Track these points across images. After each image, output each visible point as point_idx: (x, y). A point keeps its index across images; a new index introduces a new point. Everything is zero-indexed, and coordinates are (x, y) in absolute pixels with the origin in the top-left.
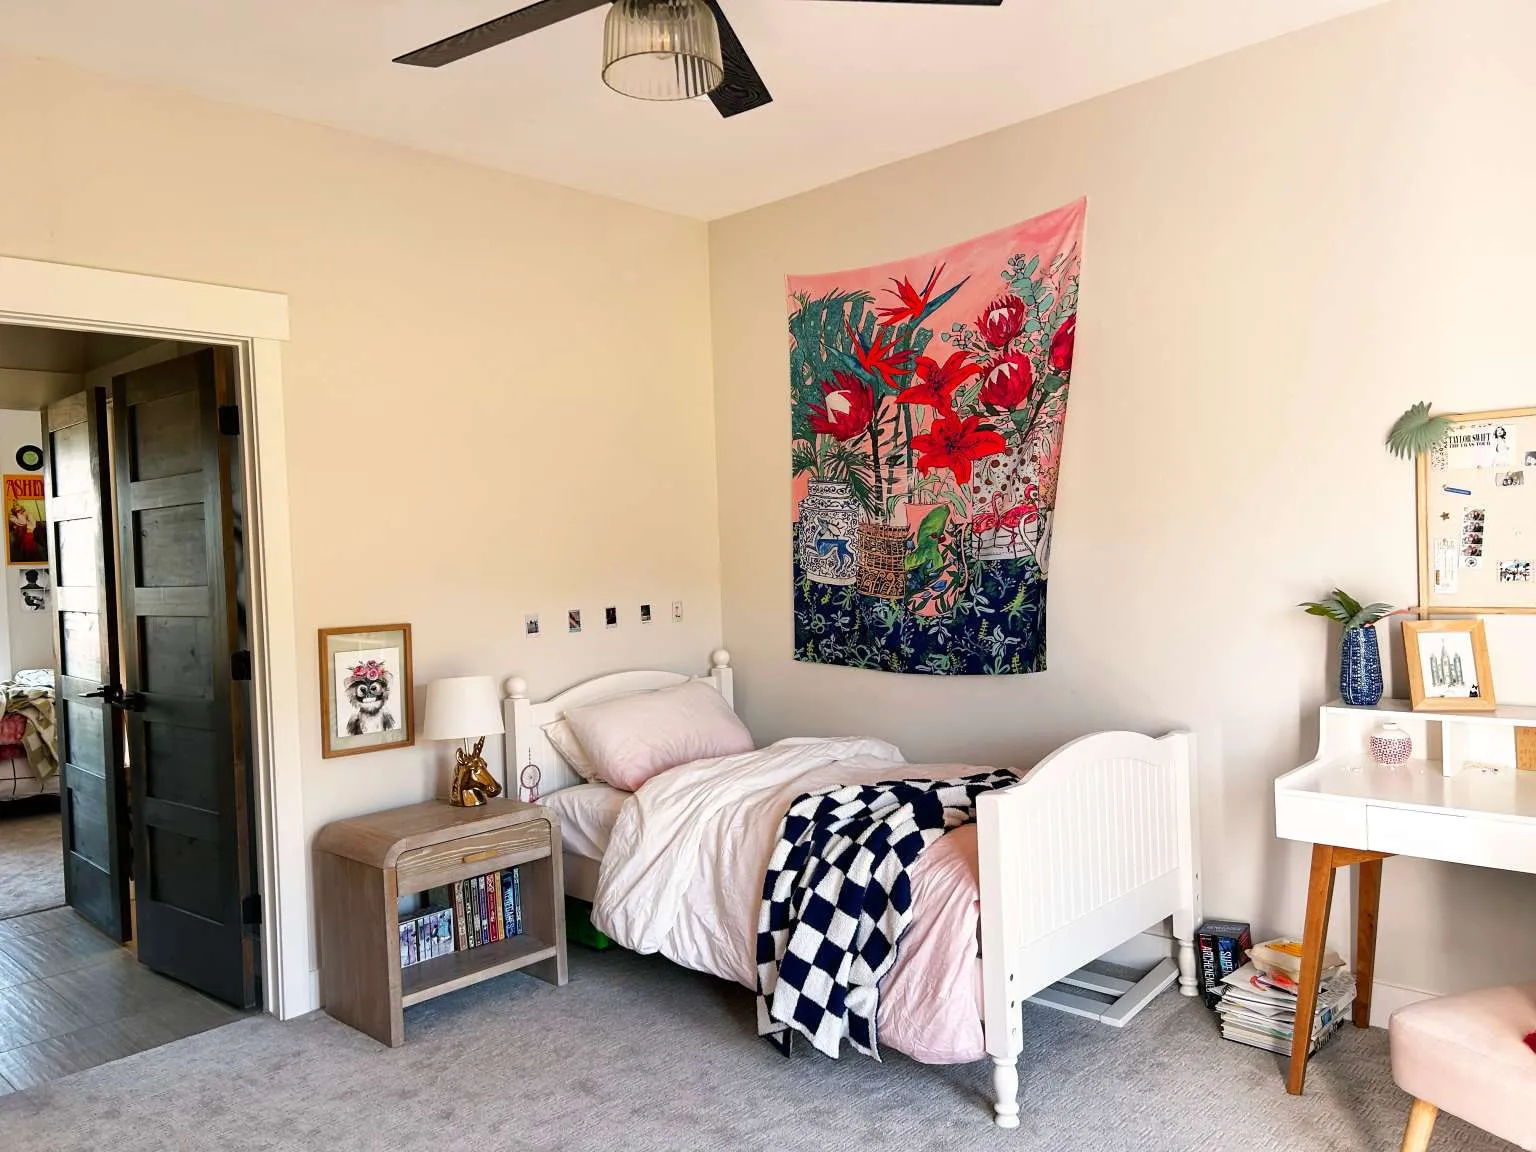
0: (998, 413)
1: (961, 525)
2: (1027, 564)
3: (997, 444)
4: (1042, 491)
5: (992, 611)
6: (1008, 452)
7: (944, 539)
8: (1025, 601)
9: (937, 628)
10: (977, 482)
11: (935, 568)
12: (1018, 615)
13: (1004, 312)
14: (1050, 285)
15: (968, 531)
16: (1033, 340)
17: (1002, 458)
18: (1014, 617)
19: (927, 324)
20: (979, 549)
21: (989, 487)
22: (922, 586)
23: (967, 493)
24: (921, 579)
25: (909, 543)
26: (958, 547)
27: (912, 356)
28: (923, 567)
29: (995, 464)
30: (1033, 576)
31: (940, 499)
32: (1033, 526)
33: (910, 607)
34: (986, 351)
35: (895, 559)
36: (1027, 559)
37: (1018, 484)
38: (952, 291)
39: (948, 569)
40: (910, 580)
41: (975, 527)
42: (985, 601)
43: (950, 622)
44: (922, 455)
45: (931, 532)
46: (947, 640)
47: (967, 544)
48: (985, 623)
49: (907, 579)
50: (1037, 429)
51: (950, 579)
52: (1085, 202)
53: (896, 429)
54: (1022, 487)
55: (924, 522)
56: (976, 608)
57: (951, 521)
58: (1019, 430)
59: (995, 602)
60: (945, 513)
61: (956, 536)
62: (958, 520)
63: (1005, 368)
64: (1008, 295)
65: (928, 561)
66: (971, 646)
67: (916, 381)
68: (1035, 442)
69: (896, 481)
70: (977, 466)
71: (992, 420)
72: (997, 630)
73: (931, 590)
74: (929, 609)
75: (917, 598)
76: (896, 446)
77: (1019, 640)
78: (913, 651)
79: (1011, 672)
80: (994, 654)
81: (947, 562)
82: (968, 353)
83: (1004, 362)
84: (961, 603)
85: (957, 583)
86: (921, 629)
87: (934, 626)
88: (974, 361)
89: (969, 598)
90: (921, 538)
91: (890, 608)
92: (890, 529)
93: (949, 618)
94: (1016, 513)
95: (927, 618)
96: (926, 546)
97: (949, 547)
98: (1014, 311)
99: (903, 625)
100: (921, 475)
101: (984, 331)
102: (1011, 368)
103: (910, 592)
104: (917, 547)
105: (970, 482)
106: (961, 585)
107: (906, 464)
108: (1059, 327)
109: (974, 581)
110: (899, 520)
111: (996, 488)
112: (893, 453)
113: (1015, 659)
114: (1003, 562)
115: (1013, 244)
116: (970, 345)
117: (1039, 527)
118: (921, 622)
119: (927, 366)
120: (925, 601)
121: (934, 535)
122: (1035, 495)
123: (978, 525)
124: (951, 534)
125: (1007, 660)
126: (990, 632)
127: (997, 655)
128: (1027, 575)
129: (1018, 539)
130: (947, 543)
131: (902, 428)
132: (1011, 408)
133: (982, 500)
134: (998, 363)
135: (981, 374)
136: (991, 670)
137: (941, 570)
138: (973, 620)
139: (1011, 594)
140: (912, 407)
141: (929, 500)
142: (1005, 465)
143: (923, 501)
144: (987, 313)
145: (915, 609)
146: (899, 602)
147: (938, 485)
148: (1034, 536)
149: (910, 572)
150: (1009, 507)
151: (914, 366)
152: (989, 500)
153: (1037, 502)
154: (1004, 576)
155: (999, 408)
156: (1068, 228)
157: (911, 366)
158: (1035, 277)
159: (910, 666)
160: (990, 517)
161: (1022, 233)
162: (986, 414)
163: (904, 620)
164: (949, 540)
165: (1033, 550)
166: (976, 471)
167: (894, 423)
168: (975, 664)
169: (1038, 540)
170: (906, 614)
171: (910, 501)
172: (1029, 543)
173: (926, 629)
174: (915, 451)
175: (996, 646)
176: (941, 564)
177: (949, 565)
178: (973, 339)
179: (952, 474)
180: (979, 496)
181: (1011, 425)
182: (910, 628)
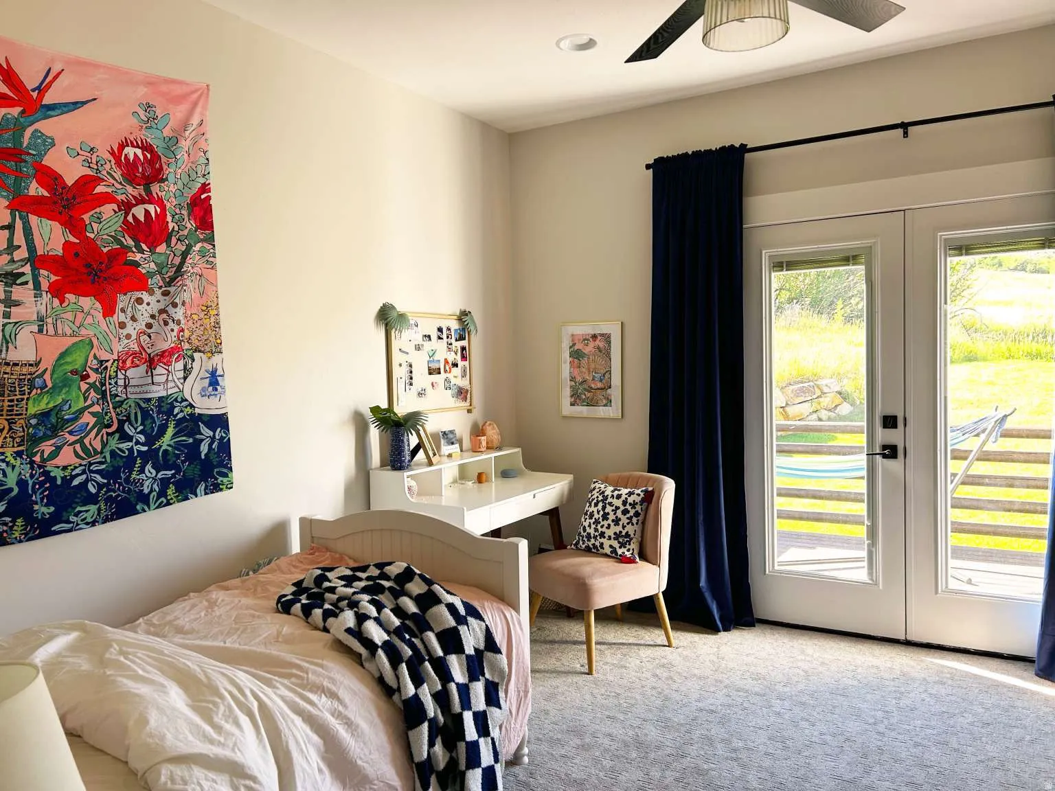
0: (142, 252)
1: (107, 361)
2: (176, 400)
3: (141, 283)
4: (187, 334)
5: (145, 449)
6: (151, 292)
7: (88, 376)
8: (174, 436)
9: (84, 477)
10: (122, 317)
11: (73, 410)
12: (170, 449)
13: (139, 152)
14: (185, 144)
15: (114, 369)
16: (172, 191)
17: (145, 296)
18: (166, 451)
19: (47, 126)
20: (125, 387)
21: (135, 324)
22: (54, 431)
23: (112, 327)
24: (52, 423)
25: (38, 382)
26: (103, 384)
27: (27, 158)
28: (58, 409)
29: (139, 301)
30: (182, 411)
31: (83, 332)
32: (180, 365)
33: (37, 459)
34: (121, 183)
35: (9, 401)
36: (175, 395)
37: (171, 324)
38: (76, 105)
39: (90, 410)
40: (35, 427)
41: (121, 363)
42: (142, 438)
43: (103, 467)
44: (53, 278)
45: (70, 368)
46: (100, 486)
47: (113, 382)
48: (139, 461)
49: (29, 426)
50: (185, 277)
51: (92, 420)
52: (208, 89)
53: (10, 240)
54: (176, 328)
55: (63, 355)
56: (135, 448)
57: (95, 357)
58: (160, 273)
59: (151, 440)
60: (88, 347)
61: (101, 374)
62: (104, 356)
63: (151, 208)
64: (143, 137)
65: (65, 402)
66: (124, 488)
67: (34, 189)
68: (185, 288)
69: (17, 304)
70: (123, 301)
71: (138, 257)
72: (149, 467)
73: (67, 435)
74: (67, 457)
75: (47, 447)
76: (12, 261)
77: (173, 472)
78: (52, 509)
79: (168, 504)
80: (146, 491)
81: (89, 402)
82: (103, 180)
83: (150, 203)
84: (114, 443)
85: (102, 424)
86: (59, 482)
87: (78, 475)
88: (109, 190)
89: (125, 437)
90: (55, 376)
91: (8, 464)
92: (7, 364)
93: (101, 463)
94: (171, 352)
95: (65, 468)
96: (64, 384)
97: (92, 386)
98: (149, 156)
99: (30, 482)
100: (56, 302)
101: (118, 163)
102: (156, 211)
103: (35, 440)
104: (50, 385)
105: (116, 315)
106: (109, 426)
107: (31, 285)
108: (195, 190)
109: (128, 419)
110: (24, 349)
111: (141, 325)
112: (9, 268)
113: (171, 491)
114: (161, 399)
115: (142, 91)
116: (104, 173)
117: (185, 366)
118: (58, 474)
119: (48, 177)
120: (59, 449)
121: (74, 372)
122: (182, 336)
123: (124, 362)
124: (96, 371)
125: (162, 493)
126: (142, 471)
127: (151, 491)
128: (176, 411)
129: (170, 378)
130: (90, 380)
131: (19, 239)
132: (153, 246)
133: (128, 336)
134: (141, 201)
135: (119, 206)
136: (146, 508)
137: (81, 411)
138: (130, 461)
139: (162, 430)
140: (33, 219)
141: (69, 332)
142: (148, 304)
143: (60, 331)
144: (122, 147)
145: (44, 460)
146: (19, 454)
147: (80, 316)
148: (181, 374)
149: (35, 416)
150: (166, 346)
151: (32, 171)
152: (134, 337)
153: (182, 343)
154: (158, 413)
155: (144, 247)
156: (195, 104)
157: (27, 169)
158: (167, 132)
159: (43, 529)
160: (134, 354)
161: (152, 82)
162: (134, 249)
163: (32, 476)
164: (94, 377)
165: (181, 387)
166: (120, 305)
167: (7, 231)
168: (124, 508)
169: (185, 378)
170: (32, 468)
171: (40, 331)
172: (176, 380)
173: (67, 481)
174: (44, 272)
175: (147, 483)
176: (81, 404)
177: (93, 404)
178: (107, 167)
179: (98, 305)
180: (125, 332)
181: (152, 265)
182: (42, 484)
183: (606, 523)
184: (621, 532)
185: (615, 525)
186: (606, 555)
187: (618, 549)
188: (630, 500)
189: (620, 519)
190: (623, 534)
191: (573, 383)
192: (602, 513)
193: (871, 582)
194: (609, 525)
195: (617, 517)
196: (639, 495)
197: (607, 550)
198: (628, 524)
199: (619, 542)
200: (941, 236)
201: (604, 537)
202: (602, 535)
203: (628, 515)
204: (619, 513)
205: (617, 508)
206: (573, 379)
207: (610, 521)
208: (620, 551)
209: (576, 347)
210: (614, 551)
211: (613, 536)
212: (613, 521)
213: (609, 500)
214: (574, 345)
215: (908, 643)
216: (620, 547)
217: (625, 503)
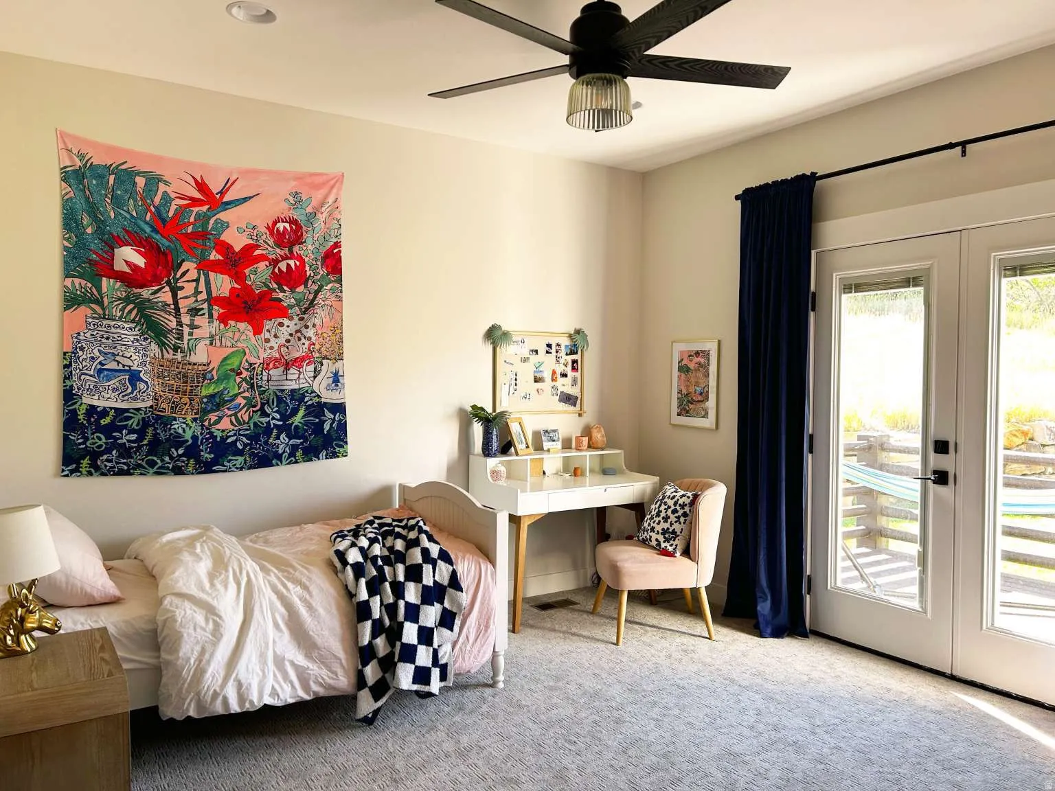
0: (284, 291)
1: (255, 364)
2: (307, 392)
3: (283, 312)
4: (317, 347)
5: (281, 423)
6: (291, 318)
7: (241, 373)
8: (305, 416)
9: (235, 438)
10: (267, 335)
11: (231, 394)
12: (300, 425)
13: (287, 226)
14: (321, 217)
15: (260, 369)
16: (309, 250)
17: (286, 321)
18: (296, 426)
19: (223, 216)
20: (268, 381)
21: (277, 340)
22: (218, 407)
23: (259, 342)
24: (217, 402)
25: (209, 376)
26: (252, 379)
27: (211, 237)
28: (221, 393)
29: (281, 324)
30: (311, 400)
31: (239, 344)
32: (311, 368)
33: (206, 423)
34: (273, 247)
35: (191, 386)
36: (307, 389)
37: (303, 340)
38: (245, 200)
39: (242, 395)
40: (205, 403)
41: (266, 365)
42: (278, 416)
43: (248, 432)
44: (221, 311)
45: (229, 367)
46: (245, 445)
47: (259, 377)
48: (275, 431)
49: (202, 402)
50: (316, 307)
51: (243, 402)
52: (343, 176)
53: (196, 288)
54: (307, 343)
55: (225, 359)
56: (271, 422)
57: (247, 361)
58: (298, 305)
59: (284, 418)
60: (242, 355)
61: (251, 372)
62: (253, 360)
63: (292, 263)
64: (290, 215)
65: (225, 389)
66: (263, 448)
67: (214, 256)
68: (315, 315)
69: (198, 327)
70: (268, 325)
71: (281, 295)
72: (283, 436)
73: (226, 410)
74: (225, 424)
75: (213, 417)
76: (197, 301)
77: (302, 441)
78: (212, 456)
79: (296, 462)
80: (280, 452)
81: (242, 390)
82: (260, 246)
83: (291, 259)
84: (256, 418)
85: (250, 404)
86: (218, 439)
87: (231, 436)
88: (264, 252)
89: (265, 414)
90: (220, 372)
91: (187, 425)
92: (190, 364)
93: (246, 430)
94: (302, 359)
95: (223, 431)
96: (225, 377)
97: (244, 379)
98: (294, 227)
99: (200, 438)
100: (222, 326)
101: (272, 234)
102: (295, 264)
103: (206, 412)
104: (216, 378)
105: (262, 335)
106: (255, 406)
107: (207, 316)
108: (328, 247)
109: (268, 403)
110: (200, 355)
111: (282, 340)
112: (193, 306)
113: (299, 454)
114: (293, 391)
115: (293, 183)
116: (262, 241)
117: (315, 369)
118: (218, 434)
119: (224, 248)
120: (220, 418)
121: (232, 370)
122: (313, 348)
123: (268, 365)
124: (247, 370)
125: (292, 454)
126: (278, 438)
127: (284, 452)
128: (306, 399)
129: (302, 376)
130: (243, 376)
131: (202, 287)
132: (293, 289)
133: (271, 348)
134: (285, 258)
135: (270, 263)
136: (279, 463)
137: (236, 395)
138: (268, 430)
139: (295, 412)
140: (212, 275)
141: (229, 344)
142: (288, 326)
143: (224, 344)
144: (275, 223)
145: (210, 425)
146: (195, 420)
147: (237, 334)
148: (312, 374)
149: (206, 397)
150: (298, 355)
151: (212, 245)
152: (276, 348)
153: (313, 353)
154: (291, 400)
155: (286, 288)
156: (332, 187)
157: (210, 244)
158: (309, 210)
159: (207, 468)
160: (276, 359)
161: (299, 178)
162: (277, 290)
163: (201, 434)
164: (245, 374)
165: (311, 383)
166: (266, 327)
167: (195, 283)
168: (264, 461)
169: (315, 377)
170: (202, 429)
171: (211, 344)
172: (308, 379)
173: (224, 439)
174: (216, 307)
175: (281, 447)
176: (236, 391)
177: (244, 392)
178: (264, 237)
179: (250, 328)
180: (269, 345)
181: (292, 300)
182: (207, 439)
183: (657, 519)
184: (668, 529)
185: (664, 522)
186: (653, 548)
187: (662, 543)
188: (681, 502)
189: (669, 517)
190: (670, 530)
191: (680, 395)
192: (657, 510)
193: (920, 610)
194: (659, 521)
195: (667, 515)
196: (688, 497)
197: (654, 543)
198: (676, 522)
199: (664, 537)
200: (995, 256)
201: (654, 532)
202: (653, 529)
203: (676, 515)
204: (670, 511)
205: (669, 507)
206: (680, 392)
207: (660, 518)
208: (663, 545)
209: (684, 363)
210: (659, 545)
211: (661, 531)
212: (663, 518)
213: (666, 500)
214: (682, 360)
215: (953, 678)
216: (664, 542)
217: (675, 504)
